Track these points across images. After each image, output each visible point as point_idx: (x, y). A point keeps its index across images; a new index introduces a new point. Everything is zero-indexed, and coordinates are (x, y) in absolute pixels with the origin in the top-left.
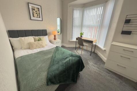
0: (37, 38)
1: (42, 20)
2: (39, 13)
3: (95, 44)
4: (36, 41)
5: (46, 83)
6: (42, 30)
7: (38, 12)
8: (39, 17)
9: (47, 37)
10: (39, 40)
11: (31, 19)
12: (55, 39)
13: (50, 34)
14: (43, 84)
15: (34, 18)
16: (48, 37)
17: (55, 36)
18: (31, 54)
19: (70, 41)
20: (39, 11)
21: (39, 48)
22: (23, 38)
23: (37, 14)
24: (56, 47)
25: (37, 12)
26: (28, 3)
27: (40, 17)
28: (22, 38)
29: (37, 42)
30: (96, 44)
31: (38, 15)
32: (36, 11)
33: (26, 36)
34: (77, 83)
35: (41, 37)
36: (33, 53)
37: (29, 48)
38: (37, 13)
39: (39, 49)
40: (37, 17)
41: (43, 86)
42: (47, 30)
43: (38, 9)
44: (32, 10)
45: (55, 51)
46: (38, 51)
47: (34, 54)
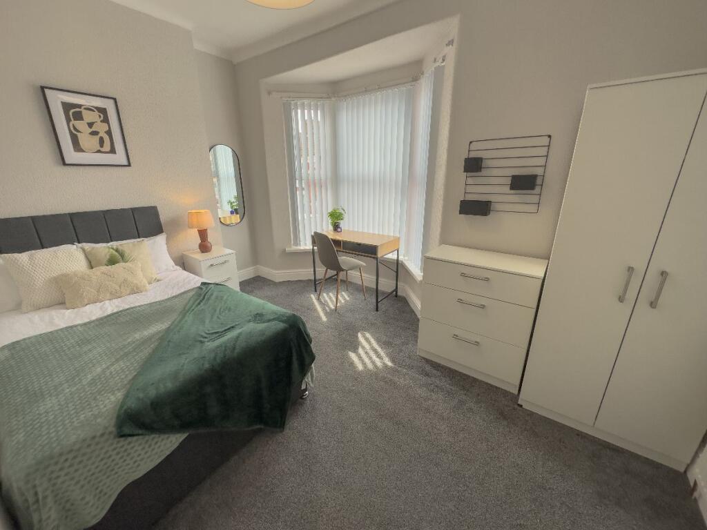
0: (103, 249)
1: (126, 163)
2: (109, 133)
3: (393, 256)
4: (99, 264)
5: (112, 429)
6: (133, 210)
7: (101, 128)
8: (107, 147)
9: (160, 240)
10: (112, 261)
11: (64, 164)
12: (204, 247)
13: (177, 225)
14: (101, 432)
15: (80, 154)
16: (168, 239)
17: (203, 234)
18: (66, 328)
19: (288, 249)
20: (106, 120)
21: (115, 295)
22: (23, 257)
23: (97, 138)
24: (200, 288)
25: (94, 129)
26: (43, 88)
27: (113, 151)
28: (16, 255)
29: (104, 268)
30: (401, 258)
31: (102, 141)
32: (90, 125)
33: (43, 247)
34: (287, 431)
35: (126, 245)
36: (79, 322)
37: (62, 303)
38: (94, 133)
39: (116, 301)
40: (99, 151)
41: (97, 440)
42: (159, 209)
43: (103, 111)
44: (68, 120)
45: (191, 302)
46: (109, 312)
47: (81, 325)
